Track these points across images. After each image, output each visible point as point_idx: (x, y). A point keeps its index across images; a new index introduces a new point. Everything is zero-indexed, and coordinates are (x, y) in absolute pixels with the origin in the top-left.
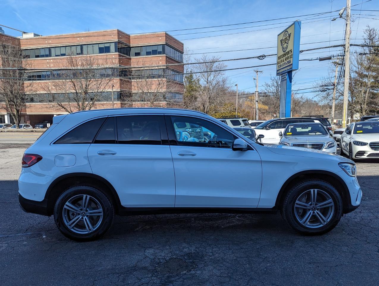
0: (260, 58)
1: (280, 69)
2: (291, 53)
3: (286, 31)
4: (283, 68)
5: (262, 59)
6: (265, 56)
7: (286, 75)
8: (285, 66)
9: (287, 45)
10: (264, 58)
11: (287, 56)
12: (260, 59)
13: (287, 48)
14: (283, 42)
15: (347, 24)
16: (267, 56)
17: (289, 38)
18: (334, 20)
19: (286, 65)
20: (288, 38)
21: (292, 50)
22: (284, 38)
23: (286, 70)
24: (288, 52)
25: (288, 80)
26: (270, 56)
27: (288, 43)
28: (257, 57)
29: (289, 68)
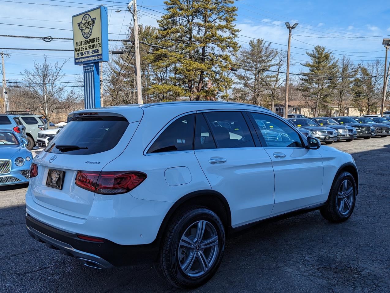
0: (45, 39)
1: (82, 58)
2: (97, 41)
3: (86, 14)
4: (86, 57)
5: (48, 42)
6: (52, 39)
7: (93, 66)
8: (88, 55)
9: (91, 31)
10: (50, 41)
11: (91, 44)
12: (45, 41)
13: (90, 34)
14: (82, 25)
15: (134, 20)
16: (54, 38)
17: (93, 23)
18: (119, 12)
19: (91, 55)
20: (91, 23)
21: (100, 38)
22: (83, 22)
23: (92, 60)
24: (94, 40)
25: (95, 71)
26: (57, 39)
27: (91, 29)
28: (42, 38)
29: (96, 58)
